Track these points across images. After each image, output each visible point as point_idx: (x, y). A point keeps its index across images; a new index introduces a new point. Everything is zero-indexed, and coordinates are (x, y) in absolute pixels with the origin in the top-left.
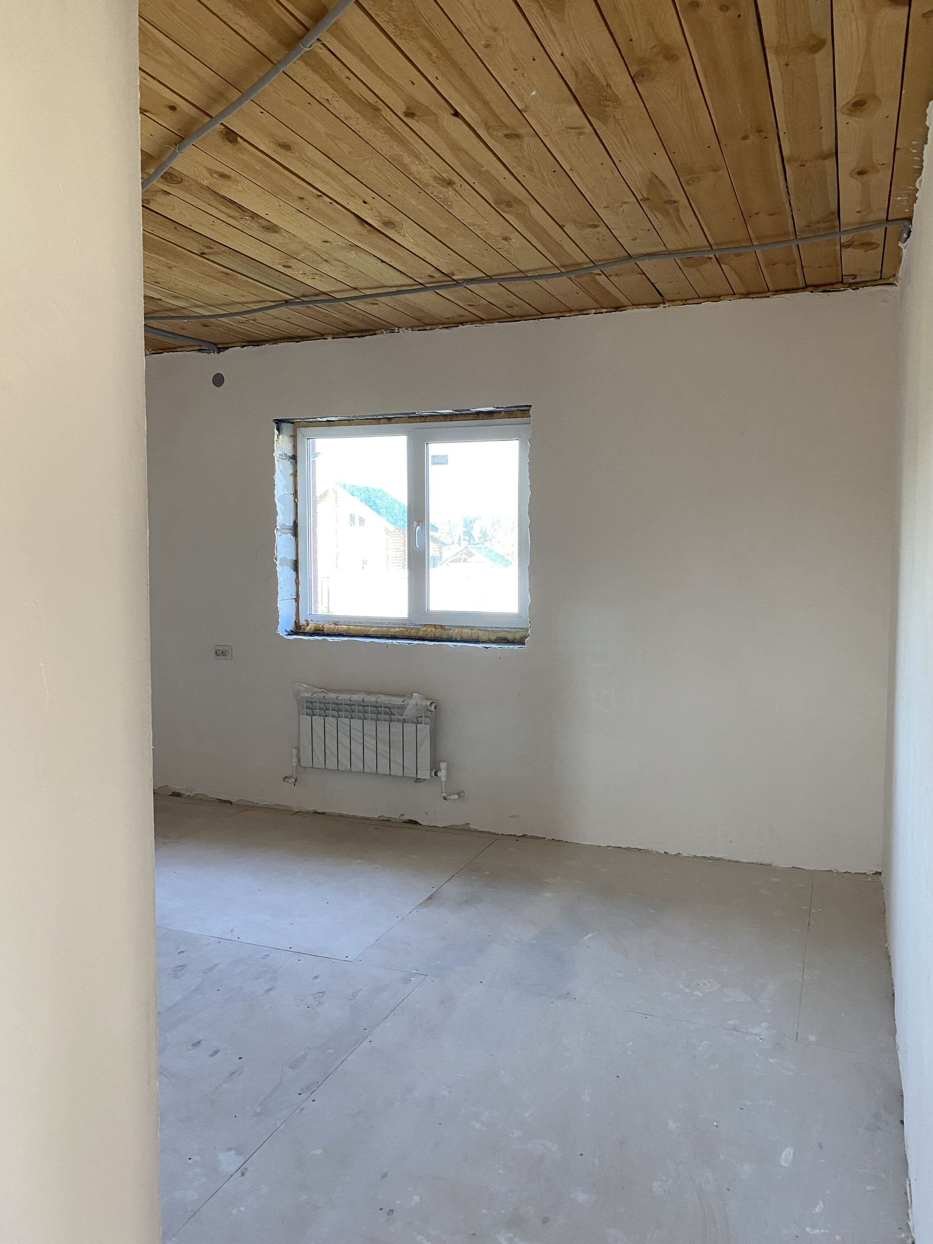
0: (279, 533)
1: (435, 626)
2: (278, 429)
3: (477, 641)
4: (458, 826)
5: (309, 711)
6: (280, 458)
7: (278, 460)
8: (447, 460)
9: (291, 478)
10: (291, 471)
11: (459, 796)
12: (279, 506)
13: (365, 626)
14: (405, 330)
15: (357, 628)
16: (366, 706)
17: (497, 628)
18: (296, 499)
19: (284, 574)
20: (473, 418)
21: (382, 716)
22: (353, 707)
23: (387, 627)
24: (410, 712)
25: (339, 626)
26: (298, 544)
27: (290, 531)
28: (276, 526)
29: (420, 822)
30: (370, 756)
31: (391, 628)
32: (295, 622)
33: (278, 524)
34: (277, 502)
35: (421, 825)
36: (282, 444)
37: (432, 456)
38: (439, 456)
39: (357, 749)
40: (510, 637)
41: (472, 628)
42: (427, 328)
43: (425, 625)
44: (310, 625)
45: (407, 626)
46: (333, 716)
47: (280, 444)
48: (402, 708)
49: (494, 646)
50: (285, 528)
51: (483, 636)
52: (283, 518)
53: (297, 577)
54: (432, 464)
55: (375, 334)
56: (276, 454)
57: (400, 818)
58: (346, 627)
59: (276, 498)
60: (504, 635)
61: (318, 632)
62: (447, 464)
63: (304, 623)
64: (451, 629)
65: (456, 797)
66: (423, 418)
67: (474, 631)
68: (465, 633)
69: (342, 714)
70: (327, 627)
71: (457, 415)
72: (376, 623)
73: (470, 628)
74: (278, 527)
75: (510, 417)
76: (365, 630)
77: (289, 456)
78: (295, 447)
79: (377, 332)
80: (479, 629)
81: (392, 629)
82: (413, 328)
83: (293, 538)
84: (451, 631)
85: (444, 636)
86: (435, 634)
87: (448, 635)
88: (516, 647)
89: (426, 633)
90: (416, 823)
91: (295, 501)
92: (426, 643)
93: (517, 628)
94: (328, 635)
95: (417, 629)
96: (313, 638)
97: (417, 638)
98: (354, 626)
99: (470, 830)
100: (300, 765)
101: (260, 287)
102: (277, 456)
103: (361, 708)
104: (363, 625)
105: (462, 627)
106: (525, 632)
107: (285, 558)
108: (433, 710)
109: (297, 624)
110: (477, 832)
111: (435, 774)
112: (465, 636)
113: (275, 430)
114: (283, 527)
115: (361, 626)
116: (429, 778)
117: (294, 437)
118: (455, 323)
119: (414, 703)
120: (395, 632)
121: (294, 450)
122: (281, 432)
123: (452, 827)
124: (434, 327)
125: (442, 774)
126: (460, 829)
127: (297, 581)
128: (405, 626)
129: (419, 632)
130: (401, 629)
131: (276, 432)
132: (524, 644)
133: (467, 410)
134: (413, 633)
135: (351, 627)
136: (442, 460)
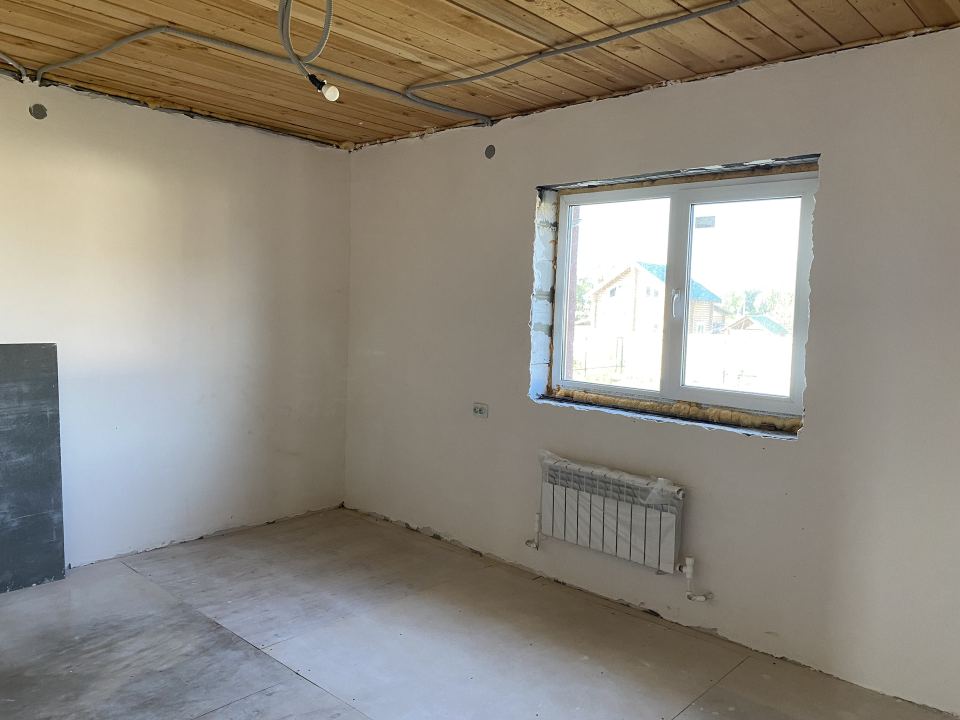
0: (535, 299)
1: (690, 404)
2: (541, 197)
3: (737, 425)
4: (704, 628)
5: (552, 479)
6: (541, 225)
7: (538, 227)
8: (714, 221)
9: (552, 245)
10: (551, 237)
11: (706, 599)
12: (537, 273)
13: (615, 397)
14: (673, 83)
15: (607, 397)
16: (608, 483)
17: (763, 412)
18: (555, 266)
19: (538, 340)
20: (745, 175)
21: (624, 497)
22: (594, 481)
23: (638, 400)
24: (654, 496)
25: (588, 394)
26: (554, 310)
27: (547, 297)
28: (532, 292)
29: (662, 615)
30: (610, 537)
31: (641, 400)
32: (548, 386)
33: (534, 290)
34: (534, 268)
35: (662, 618)
36: (544, 212)
37: (696, 218)
38: (705, 217)
39: (597, 527)
40: (779, 423)
41: (733, 409)
42: (698, 77)
43: (679, 401)
44: (561, 390)
45: (659, 401)
46: (574, 488)
47: (541, 211)
48: (646, 491)
49: (757, 433)
50: (542, 294)
51: (746, 419)
52: (540, 282)
53: (552, 343)
54: (696, 228)
55: (641, 91)
56: (537, 221)
57: (641, 606)
58: (595, 395)
59: (534, 264)
60: (771, 421)
61: (567, 398)
62: (713, 226)
63: (556, 388)
64: (707, 408)
65: (704, 598)
66: (689, 178)
67: (734, 413)
68: (724, 414)
69: (584, 487)
70: (577, 394)
71: (728, 172)
72: (627, 394)
73: (731, 409)
74: (535, 293)
75: (793, 171)
76: (614, 401)
77: (551, 224)
78: (557, 214)
79: (643, 88)
80: (741, 411)
81: (642, 403)
82: (682, 79)
83: (549, 304)
84: (708, 411)
85: (700, 415)
86: (688, 413)
87: (704, 415)
88: (786, 437)
89: (679, 410)
90: (657, 615)
91: (553, 268)
92: (677, 421)
93: (787, 415)
94: (577, 402)
95: (670, 404)
96: (561, 404)
97: (668, 414)
98: (603, 395)
99: (717, 637)
100: (541, 532)
101: (508, 34)
102: (538, 222)
103: (603, 484)
104: (612, 394)
105: (721, 407)
106: (798, 420)
107: (540, 324)
108: (681, 499)
109: (549, 389)
110: (726, 641)
111: (680, 569)
112: (723, 418)
113: (538, 197)
114: (540, 292)
115: (610, 396)
116: (672, 572)
117: (557, 204)
118: (730, 69)
119: (660, 489)
120: (645, 406)
121: (557, 217)
122: (544, 199)
123: (698, 629)
124: (706, 75)
125: (688, 570)
126: (707, 633)
127: (551, 346)
128: (656, 400)
129: (671, 408)
130: (652, 403)
131: (538, 199)
132: (796, 434)
133: (741, 164)
134: (665, 408)
135: (600, 396)
136: (708, 223)
